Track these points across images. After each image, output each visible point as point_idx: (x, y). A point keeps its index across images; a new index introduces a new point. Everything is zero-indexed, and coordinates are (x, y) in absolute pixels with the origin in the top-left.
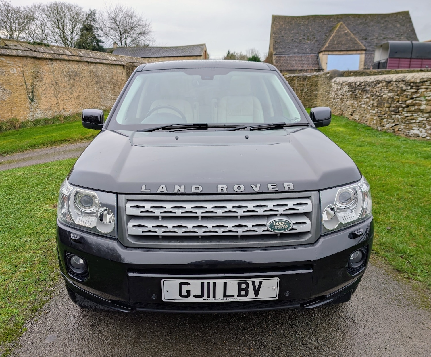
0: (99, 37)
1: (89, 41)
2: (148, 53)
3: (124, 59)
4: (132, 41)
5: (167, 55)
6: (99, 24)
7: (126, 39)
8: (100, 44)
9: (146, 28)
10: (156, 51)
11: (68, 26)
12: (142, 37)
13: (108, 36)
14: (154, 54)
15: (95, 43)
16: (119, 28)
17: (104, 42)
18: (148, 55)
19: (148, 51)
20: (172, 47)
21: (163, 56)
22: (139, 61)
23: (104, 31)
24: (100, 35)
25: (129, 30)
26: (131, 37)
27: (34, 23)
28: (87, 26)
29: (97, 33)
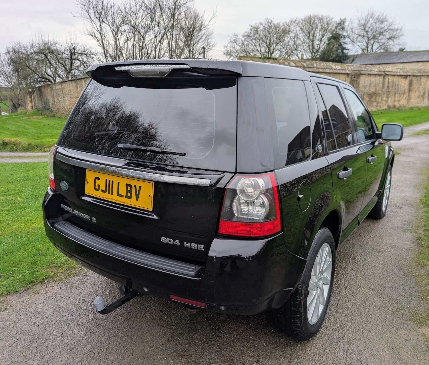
0: (345, 44)
1: (335, 48)
2: (393, 59)
3: (350, 67)
4: (379, 47)
5: (415, 60)
6: (347, 32)
7: (372, 45)
8: (345, 51)
9: (398, 32)
10: (403, 56)
11: (318, 36)
12: (391, 42)
13: (354, 43)
14: (400, 59)
15: (340, 51)
16: (367, 34)
17: (348, 50)
18: (393, 60)
19: (394, 57)
20: (424, 51)
21: (410, 61)
22: (368, 69)
23: (351, 38)
24: (346, 42)
25: (378, 35)
26: (379, 43)
28: (335, 36)
29: (344, 41)
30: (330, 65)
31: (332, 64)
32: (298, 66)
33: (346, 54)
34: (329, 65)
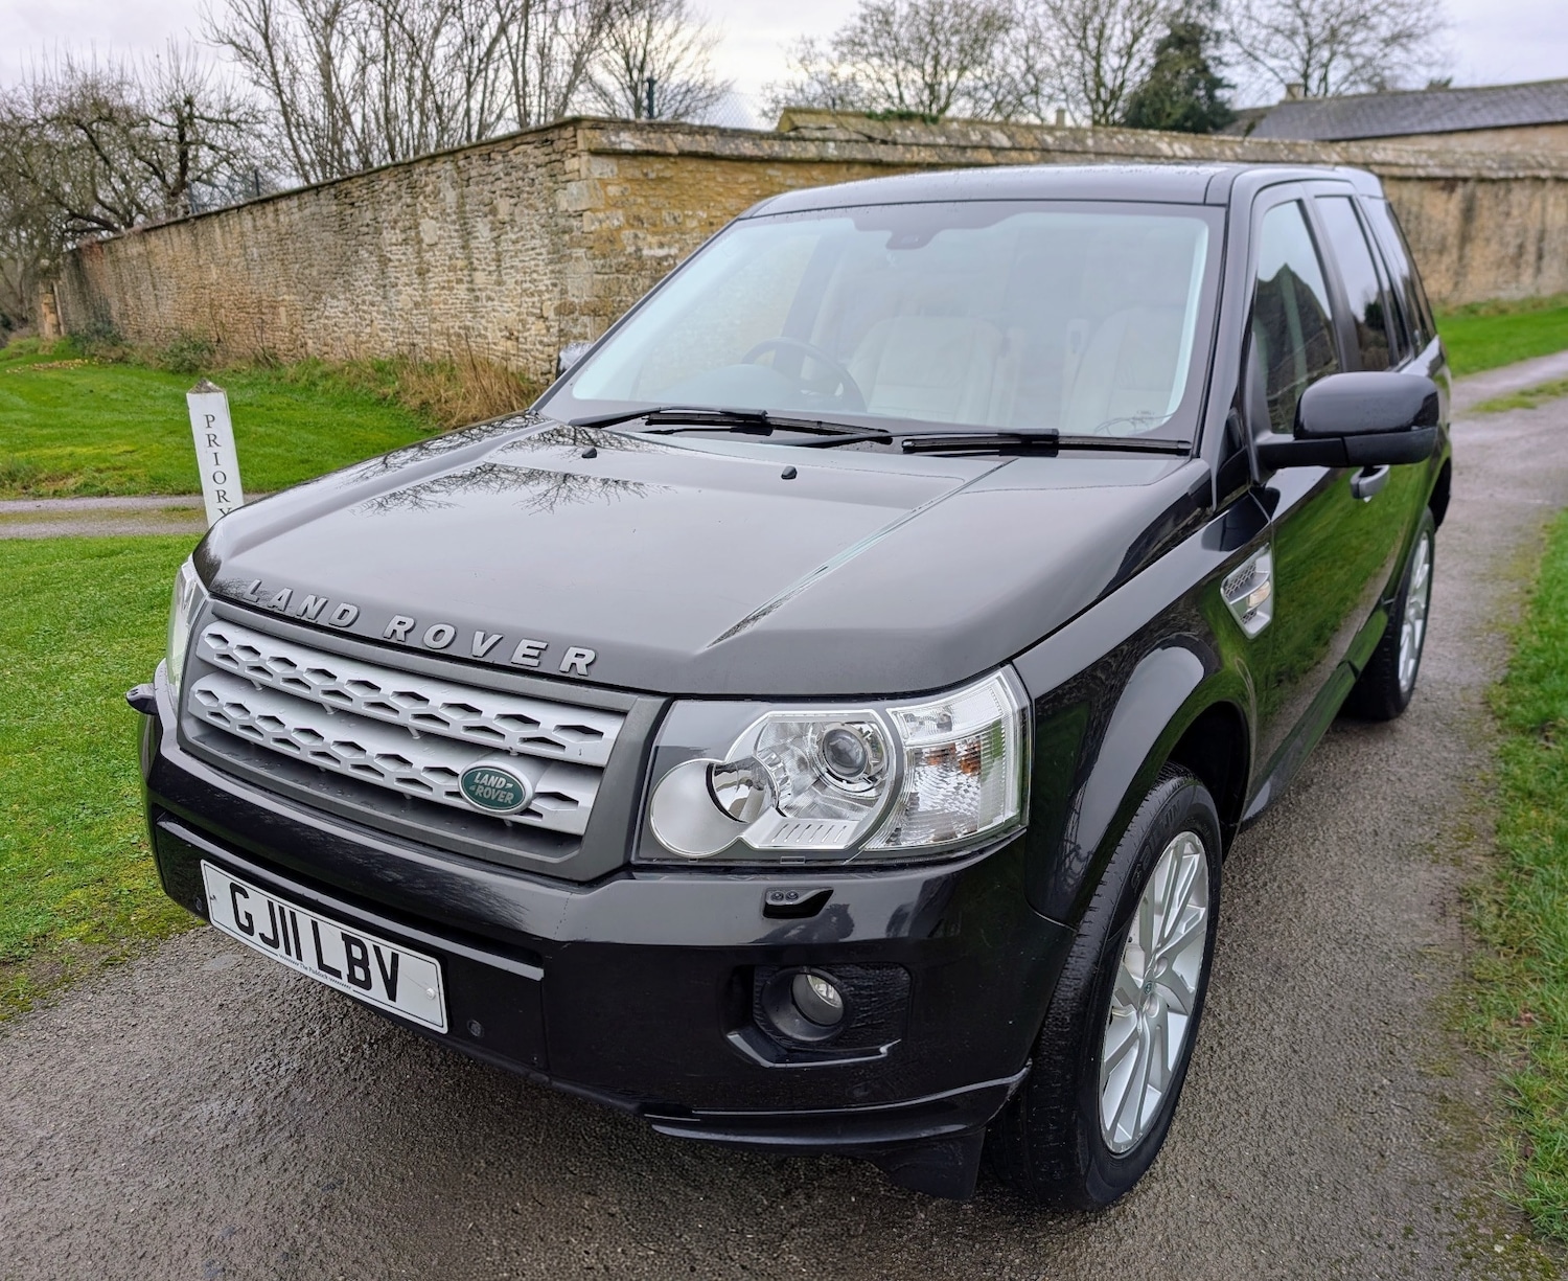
0: (1221, 67)
1: (1181, 83)
2: (1404, 118)
3: (1232, 149)
4: (1351, 74)
5: (1491, 122)
6: (1228, 18)
7: (1326, 66)
8: (1219, 93)
9: (1424, 14)
10: (1443, 105)
11: (1118, 36)
12: (1397, 54)
13: (1256, 59)
14: (1430, 120)
15: (1202, 93)
16: (1306, 24)
17: (1234, 87)
18: (1406, 123)
19: (1410, 109)
20: (1525, 86)
21: (1470, 125)
22: (1300, 155)
23: (1246, 41)
24: (1225, 59)
25: (1346, 29)
26: (1349, 56)
27: (1007, 40)
28: (1182, 33)
29: (1217, 53)
30: (1152, 140)
31: (1160, 138)
32: (1023, 144)
33: (1222, 104)
34: (1147, 142)
